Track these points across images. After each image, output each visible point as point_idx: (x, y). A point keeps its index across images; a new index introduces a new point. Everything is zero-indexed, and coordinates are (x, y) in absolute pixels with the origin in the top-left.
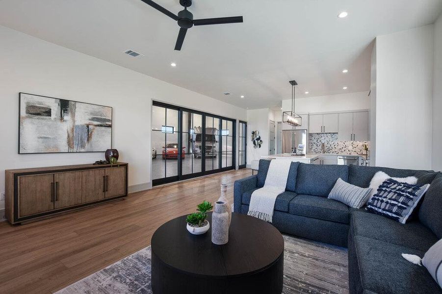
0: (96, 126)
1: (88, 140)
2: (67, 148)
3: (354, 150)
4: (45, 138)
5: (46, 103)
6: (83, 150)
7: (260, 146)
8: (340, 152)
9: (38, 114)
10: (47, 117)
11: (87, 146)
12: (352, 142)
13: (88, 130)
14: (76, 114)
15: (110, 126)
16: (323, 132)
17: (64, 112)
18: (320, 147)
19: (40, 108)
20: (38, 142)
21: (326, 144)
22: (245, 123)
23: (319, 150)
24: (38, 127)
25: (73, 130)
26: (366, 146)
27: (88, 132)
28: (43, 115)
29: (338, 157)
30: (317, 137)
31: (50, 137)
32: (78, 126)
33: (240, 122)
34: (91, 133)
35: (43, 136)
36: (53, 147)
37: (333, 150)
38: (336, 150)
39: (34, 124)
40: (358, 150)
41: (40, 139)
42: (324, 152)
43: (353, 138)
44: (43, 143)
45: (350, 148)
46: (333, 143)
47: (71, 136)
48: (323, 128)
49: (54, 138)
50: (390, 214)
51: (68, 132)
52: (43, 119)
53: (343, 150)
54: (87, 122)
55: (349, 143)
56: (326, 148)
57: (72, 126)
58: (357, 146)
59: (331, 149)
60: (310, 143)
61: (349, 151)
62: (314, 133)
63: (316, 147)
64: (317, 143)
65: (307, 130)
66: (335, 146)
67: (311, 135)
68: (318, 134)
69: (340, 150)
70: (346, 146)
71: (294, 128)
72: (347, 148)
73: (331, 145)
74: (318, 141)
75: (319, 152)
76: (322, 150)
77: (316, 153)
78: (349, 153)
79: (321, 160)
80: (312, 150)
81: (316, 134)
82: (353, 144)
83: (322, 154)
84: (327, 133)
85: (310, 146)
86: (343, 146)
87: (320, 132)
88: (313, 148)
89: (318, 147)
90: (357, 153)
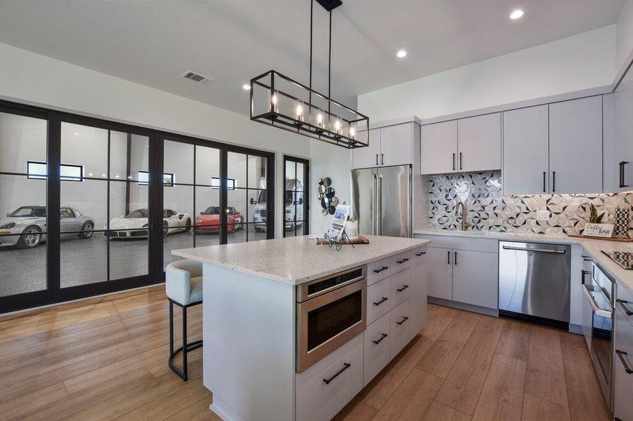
3: (554, 221)
8: (510, 228)
12: (546, 196)
16: (458, 170)
22: (306, 163)
23: (452, 221)
26: (593, 209)
29: (502, 244)
30: (445, 184)
33: (287, 158)
37: (491, 221)
38: (499, 222)
40: (566, 222)
42: (465, 227)
43: (550, 183)
45: (542, 214)
46: (489, 200)
48: (458, 157)
53: (519, 221)
55: (537, 200)
56: (470, 216)
58: (564, 208)
59: (485, 219)
60: (427, 202)
61: (537, 223)
62: (438, 174)
63: (444, 213)
64: (446, 202)
65: (411, 165)
66: (496, 211)
67: (431, 181)
68: (448, 177)
69: (510, 221)
70: (527, 209)
71: (379, 163)
72: (531, 215)
73: (484, 208)
74: (450, 197)
75: (452, 226)
76: (461, 221)
77: (445, 228)
78: (537, 229)
79: (451, 251)
80: (435, 221)
81: (445, 178)
82: (550, 202)
83: (459, 232)
84: (475, 172)
85: (427, 209)
86: (518, 210)
87: (451, 171)
88: (437, 217)
89: (449, 212)
90: (564, 231)
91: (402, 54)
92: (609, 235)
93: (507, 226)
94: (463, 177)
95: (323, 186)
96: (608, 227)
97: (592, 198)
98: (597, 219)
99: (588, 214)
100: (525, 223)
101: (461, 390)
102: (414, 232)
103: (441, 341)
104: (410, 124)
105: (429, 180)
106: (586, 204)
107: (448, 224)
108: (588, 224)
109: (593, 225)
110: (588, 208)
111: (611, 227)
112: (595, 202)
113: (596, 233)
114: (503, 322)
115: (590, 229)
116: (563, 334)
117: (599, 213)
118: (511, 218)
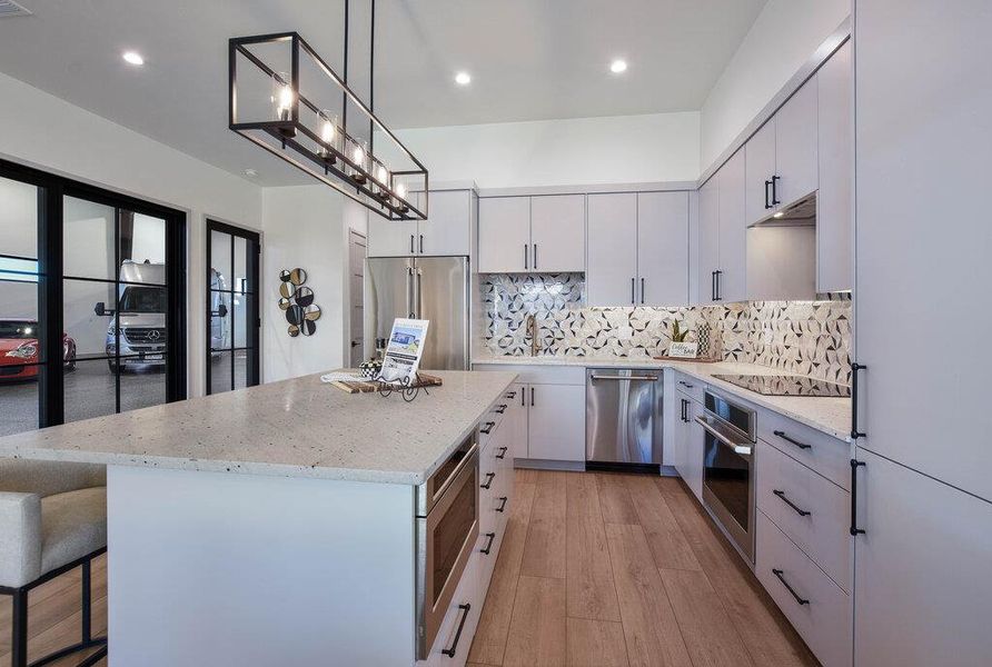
3: (636, 340)
7: (312, 329)
8: (590, 350)
12: (630, 309)
16: (531, 269)
18: (522, 331)
21: (540, 318)
22: (254, 239)
23: (518, 344)
26: (675, 325)
30: (510, 288)
33: (213, 225)
37: (567, 343)
38: (577, 342)
40: (648, 342)
42: (535, 351)
43: (638, 292)
45: (624, 332)
46: (566, 312)
48: (531, 251)
53: (600, 341)
55: (619, 314)
56: (542, 334)
58: (647, 324)
59: (560, 339)
60: (482, 315)
61: (620, 343)
62: (498, 274)
63: (507, 331)
64: (510, 315)
65: (468, 257)
66: (574, 328)
67: (489, 283)
68: (512, 279)
69: (590, 341)
70: (609, 325)
71: (415, 248)
72: (612, 333)
73: (558, 324)
74: (515, 308)
75: (518, 351)
76: (530, 343)
77: (508, 354)
78: (619, 351)
79: (526, 386)
80: (494, 344)
81: (508, 280)
82: (632, 316)
83: (527, 359)
84: (547, 274)
85: (483, 325)
86: (598, 327)
87: (521, 269)
88: (497, 337)
89: (513, 330)
90: (647, 353)
91: (463, 79)
92: (694, 356)
93: (586, 347)
94: (532, 279)
95: (289, 285)
96: (691, 346)
97: (673, 312)
98: (679, 338)
99: (670, 331)
100: (606, 344)
101: (592, 589)
102: (473, 361)
103: (536, 522)
104: (467, 193)
105: (487, 280)
106: (667, 319)
107: (513, 347)
108: (672, 343)
109: (678, 344)
110: (670, 324)
111: (694, 346)
112: (678, 317)
113: (681, 354)
114: (592, 477)
115: (674, 349)
116: (657, 479)
117: (682, 330)
118: (591, 337)
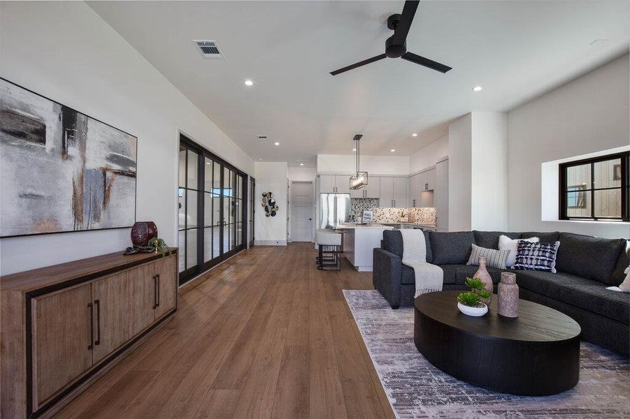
0: (116, 173)
1: (104, 203)
2: (71, 221)
3: (391, 217)
4: (33, 196)
5: (36, 110)
6: (96, 226)
9: (20, 135)
10: (38, 145)
11: (103, 216)
13: (105, 182)
14: (88, 145)
15: (133, 175)
16: (365, 197)
17: (68, 138)
19: (24, 119)
20: (21, 206)
24: (20, 167)
25: (82, 180)
27: (105, 185)
28: (31, 140)
31: (42, 193)
32: (90, 171)
33: (251, 178)
34: (109, 188)
35: (29, 191)
36: (48, 220)
39: (12, 160)
41: (24, 200)
44: (29, 208)
47: (79, 194)
49: (50, 198)
50: (543, 268)
51: (74, 183)
52: (29, 148)
54: (104, 164)
57: (80, 171)
58: (394, 213)
61: (386, 218)
65: (350, 194)
70: (383, 213)
71: (335, 191)
90: (394, 221)
95: (266, 198)
96: (406, 218)
99: (401, 215)
100: (383, 218)
106: (400, 211)
109: (403, 218)
118: (379, 216)
